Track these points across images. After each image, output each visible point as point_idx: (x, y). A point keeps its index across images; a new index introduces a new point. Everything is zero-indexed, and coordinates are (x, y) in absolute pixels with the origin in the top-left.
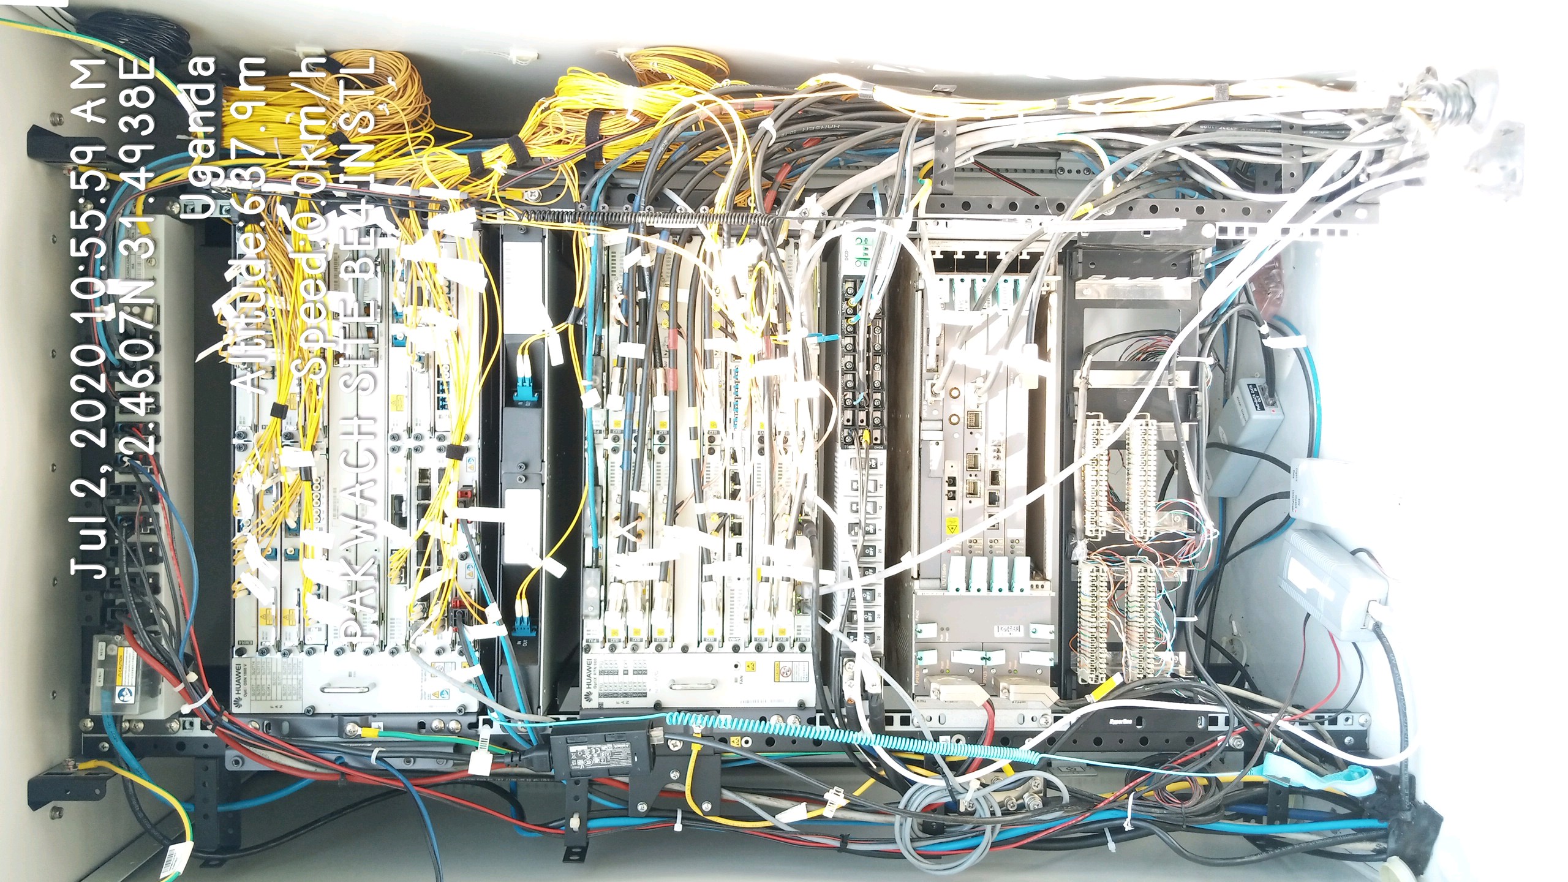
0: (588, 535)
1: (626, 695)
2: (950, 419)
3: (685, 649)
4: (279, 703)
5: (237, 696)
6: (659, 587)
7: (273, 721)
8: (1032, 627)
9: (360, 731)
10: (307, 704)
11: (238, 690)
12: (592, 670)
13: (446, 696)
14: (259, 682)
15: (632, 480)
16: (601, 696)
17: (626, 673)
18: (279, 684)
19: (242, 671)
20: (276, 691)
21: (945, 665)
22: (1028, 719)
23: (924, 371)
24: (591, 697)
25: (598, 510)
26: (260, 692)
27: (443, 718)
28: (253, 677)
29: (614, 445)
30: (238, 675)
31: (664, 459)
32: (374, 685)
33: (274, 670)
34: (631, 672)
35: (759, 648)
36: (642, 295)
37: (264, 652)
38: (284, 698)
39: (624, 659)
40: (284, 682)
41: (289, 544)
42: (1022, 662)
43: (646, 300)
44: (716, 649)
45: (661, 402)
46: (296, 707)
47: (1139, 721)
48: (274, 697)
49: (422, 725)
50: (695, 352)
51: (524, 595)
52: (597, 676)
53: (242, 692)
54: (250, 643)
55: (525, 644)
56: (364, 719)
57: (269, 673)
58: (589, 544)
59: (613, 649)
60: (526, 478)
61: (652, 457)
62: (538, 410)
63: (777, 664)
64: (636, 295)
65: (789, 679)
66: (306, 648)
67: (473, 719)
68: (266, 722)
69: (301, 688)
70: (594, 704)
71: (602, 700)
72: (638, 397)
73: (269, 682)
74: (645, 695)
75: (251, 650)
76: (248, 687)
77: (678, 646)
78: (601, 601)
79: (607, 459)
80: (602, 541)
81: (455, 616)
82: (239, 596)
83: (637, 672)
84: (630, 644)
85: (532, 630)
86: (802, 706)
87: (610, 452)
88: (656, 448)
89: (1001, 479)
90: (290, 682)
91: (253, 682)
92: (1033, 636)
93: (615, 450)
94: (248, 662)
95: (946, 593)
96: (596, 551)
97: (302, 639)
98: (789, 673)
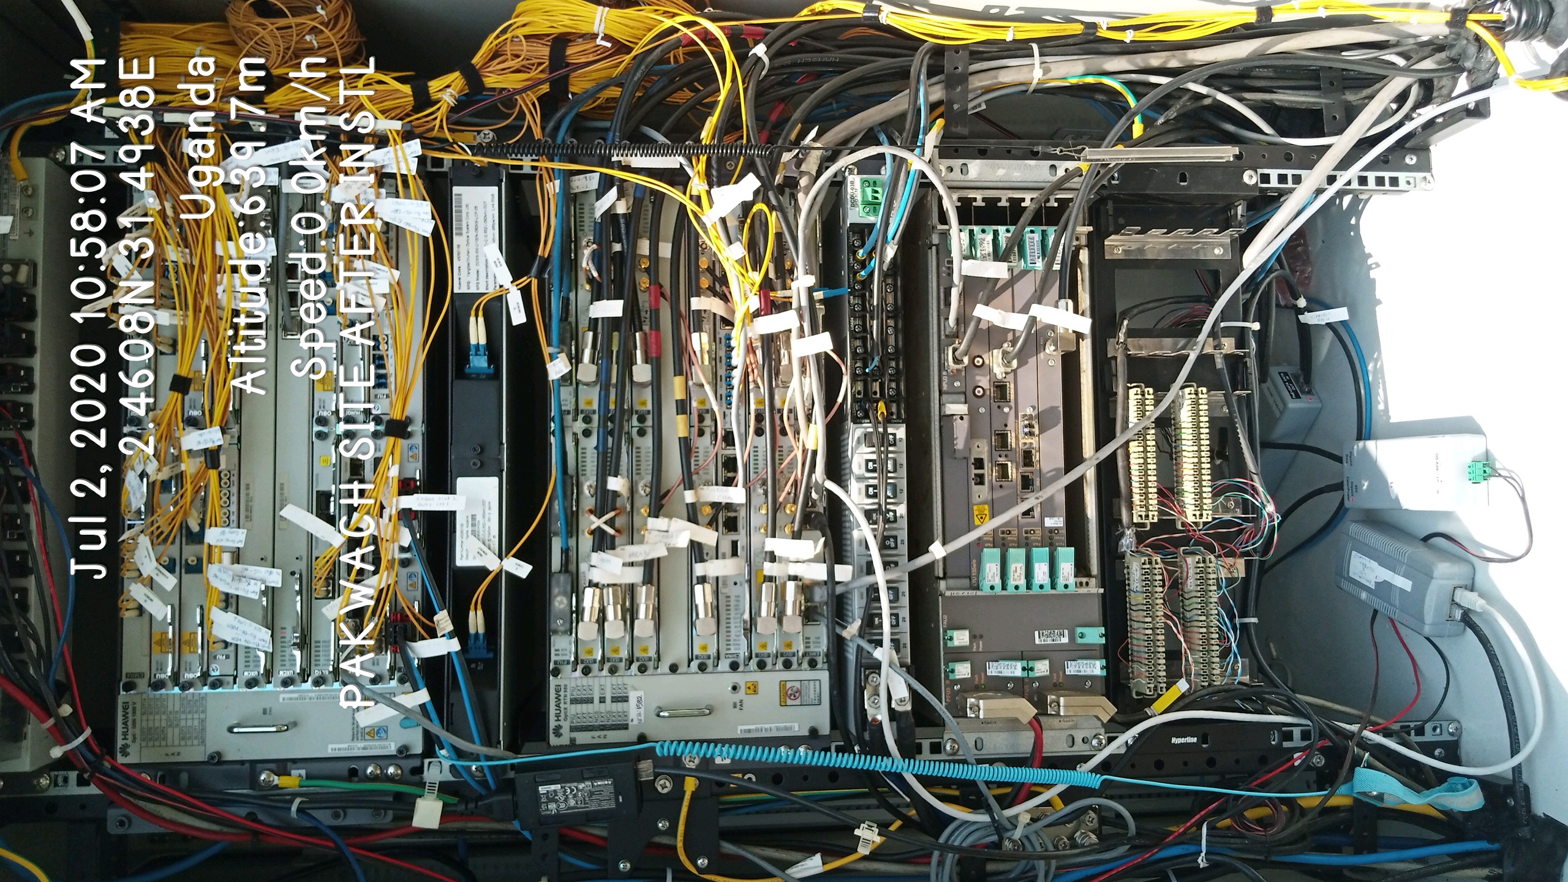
0: (556, 534)
1: (603, 728)
2: (974, 393)
3: (674, 668)
4: (176, 750)
5: (124, 742)
6: (642, 592)
7: (169, 772)
8: (1079, 630)
9: (276, 780)
10: (211, 748)
11: (125, 734)
12: (562, 698)
13: (383, 735)
14: (151, 724)
15: (608, 466)
16: (573, 729)
17: (602, 700)
18: (177, 726)
19: (130, 710)
20: (173, 734)
21: (980, 679)
22: (1078, 740)
23: (943, 337)
24: (561, 731)
25: (567, 504)
26: (153, 736)
27: (381, 762)
28: (145, 717)
29: (584, 426)
30: (125, 716)
31: (646, 443)
32: (295, 724)
33: (170, 708)
34: (608, 700)
35: (762, 666)
36: (617, 247)
37: (158, 685)
38: (183, 743)
39: (601, 683)
40: (183, 723)
41: (190, 553)
42: (1068, 673)
43: (621, 253)
44: (710, 668)
45: (642, 372)
46: (195, 754)
47: (1204, 739)
48: (170, 742)
49: (353, 773)
50: (680, 315)
51: (479, 606)
52: (568, 705)
53: (130, 737)
54: (141, 675)
55: (481, 667)
56: (282, 766)
57: (164, 713)
58: (557, 545)
59: (586, 671)
60: (482, 465)
61: (631, 441)
62: (496, 383)
63: (783, 684)
64: (611, 247)
65: (798, 702)
66: (210, 679)
67: (416, 763)
68: (159, 774)
69: (204, 730)
70: (564, 740)
71: (574, 735)
72: (615, 367)
73: (164, 724)
74: (625, 727)
75: (142, 684)
76: (137, 731)
77: (664, 667)
78: (572, 612)
79: (577, 444)
80: (572, 542)
81: (395, 632)
82: (128, 615)
83: (615, 700)
84: (607, 666)
85: (489, 650)
86: (814, 732)
87: (580, 436)
88: (635, 430)
89: (1035, 458)
90: (189, 723)
91: (144, 724)
92: (1080, 641)
93: (587, 433)
94: (137, 699)
95: (979, 593)
96: (565, 551)
97: (205, 669)
98: (796, 694)
